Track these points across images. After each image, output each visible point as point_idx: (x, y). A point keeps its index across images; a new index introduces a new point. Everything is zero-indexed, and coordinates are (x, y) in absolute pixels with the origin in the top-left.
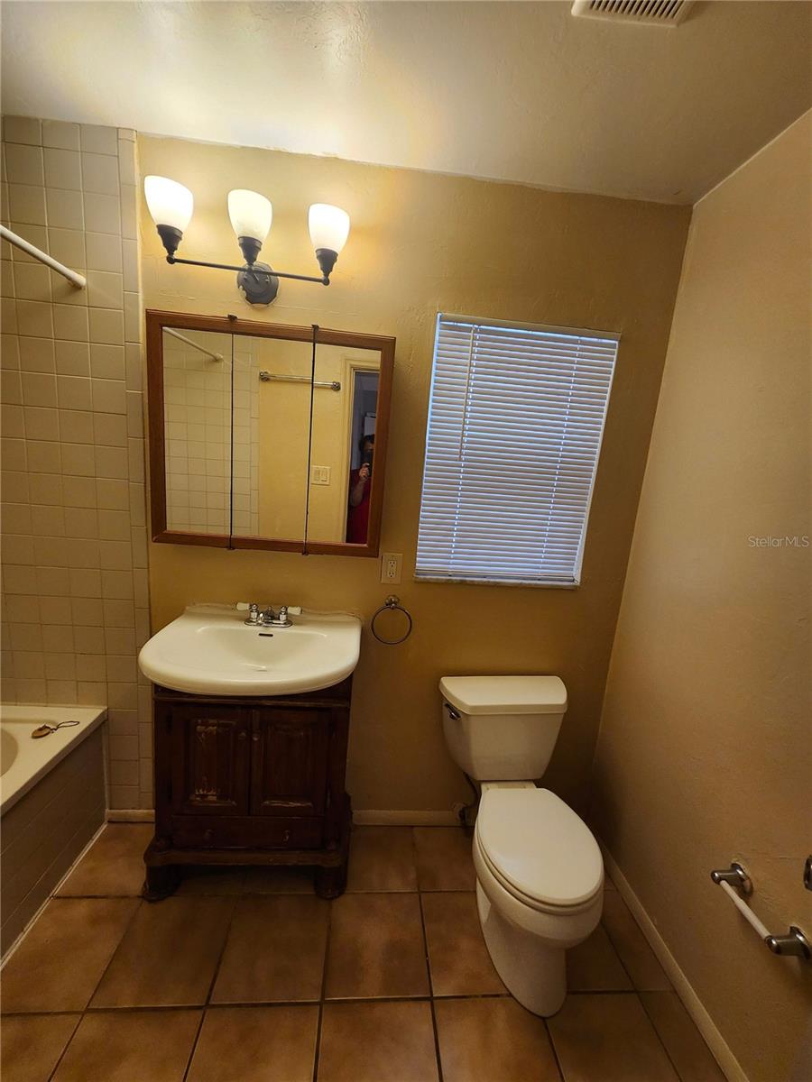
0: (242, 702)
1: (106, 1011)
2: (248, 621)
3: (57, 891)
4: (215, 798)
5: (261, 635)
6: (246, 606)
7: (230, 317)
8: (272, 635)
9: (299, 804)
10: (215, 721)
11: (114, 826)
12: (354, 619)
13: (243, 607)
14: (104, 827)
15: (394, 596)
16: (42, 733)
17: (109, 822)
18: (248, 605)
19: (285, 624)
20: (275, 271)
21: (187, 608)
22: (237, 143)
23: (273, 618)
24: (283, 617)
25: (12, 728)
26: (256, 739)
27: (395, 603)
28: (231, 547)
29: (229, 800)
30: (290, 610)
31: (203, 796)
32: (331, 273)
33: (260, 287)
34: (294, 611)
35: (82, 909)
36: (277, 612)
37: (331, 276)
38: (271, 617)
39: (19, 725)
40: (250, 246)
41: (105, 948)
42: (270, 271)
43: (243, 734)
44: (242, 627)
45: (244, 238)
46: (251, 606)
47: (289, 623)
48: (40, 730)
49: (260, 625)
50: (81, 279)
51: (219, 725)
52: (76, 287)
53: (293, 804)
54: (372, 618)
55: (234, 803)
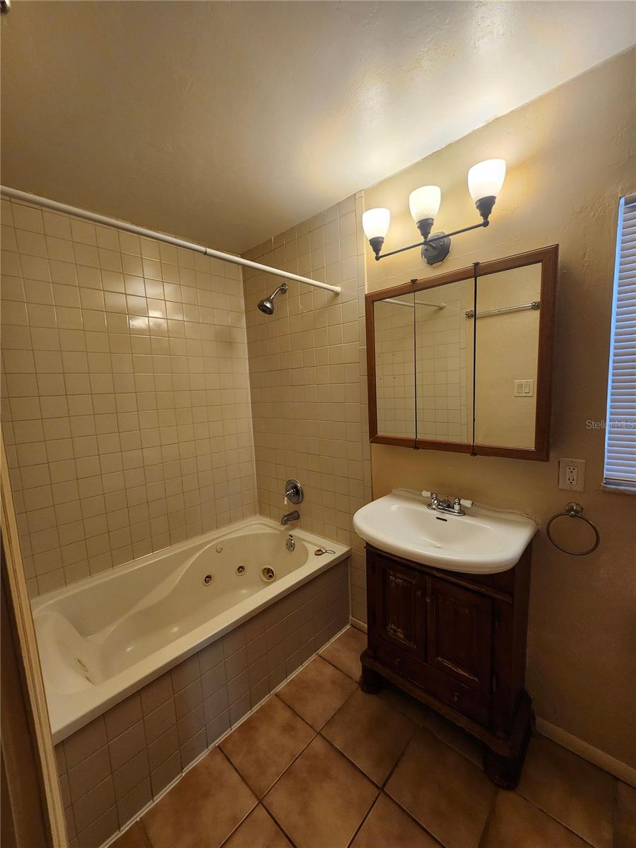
0: (418, 567)
1: (328, 741)
2: (429, 506)
3: (320, 651)
4: (402, 636)
5: (437, 518)
6: (428, 494)
7: (412, 281)
8: (446, 520)
9: (466, 674)
10: (401, 576)
11: (354, 629)
12: (531, 521)
13: (426, 494)
14: (348, 627)
15: (577, 504)
16: (319, 553)
17: (352, 625)
18: (430, 493)
19: (459, 513)
20: (447, 233)
21: (393, 490)
22: (419, 159)
23: (449, 506)
24: (457, 507)
25: (309, 546)
26: (428, 601)
27: (576, 511)
28: (416, 448)
29: (412, 643)
30: (463, 502)
31: (395, 631)
32: (490, 215)
33: (437, 250)
34: (467, 503)
35: (329, 670)
36: (452, 502)
37: (490, 218)
38: (448, 507)
39: (312, 546)
40: (425, 225)
41: (336, 703)
42: (443, 235)
43: (419, 593)
44: (424, 509)
45: (419, 222)
46: (432, 494)
47: (463, 512)
48: (318, 551)
49: (434, 509)
50: (338, 289)
51: (404, 581)
52: (337, 294)
53: (460, 671)
54: (548, 521)
55: (415, 647)
